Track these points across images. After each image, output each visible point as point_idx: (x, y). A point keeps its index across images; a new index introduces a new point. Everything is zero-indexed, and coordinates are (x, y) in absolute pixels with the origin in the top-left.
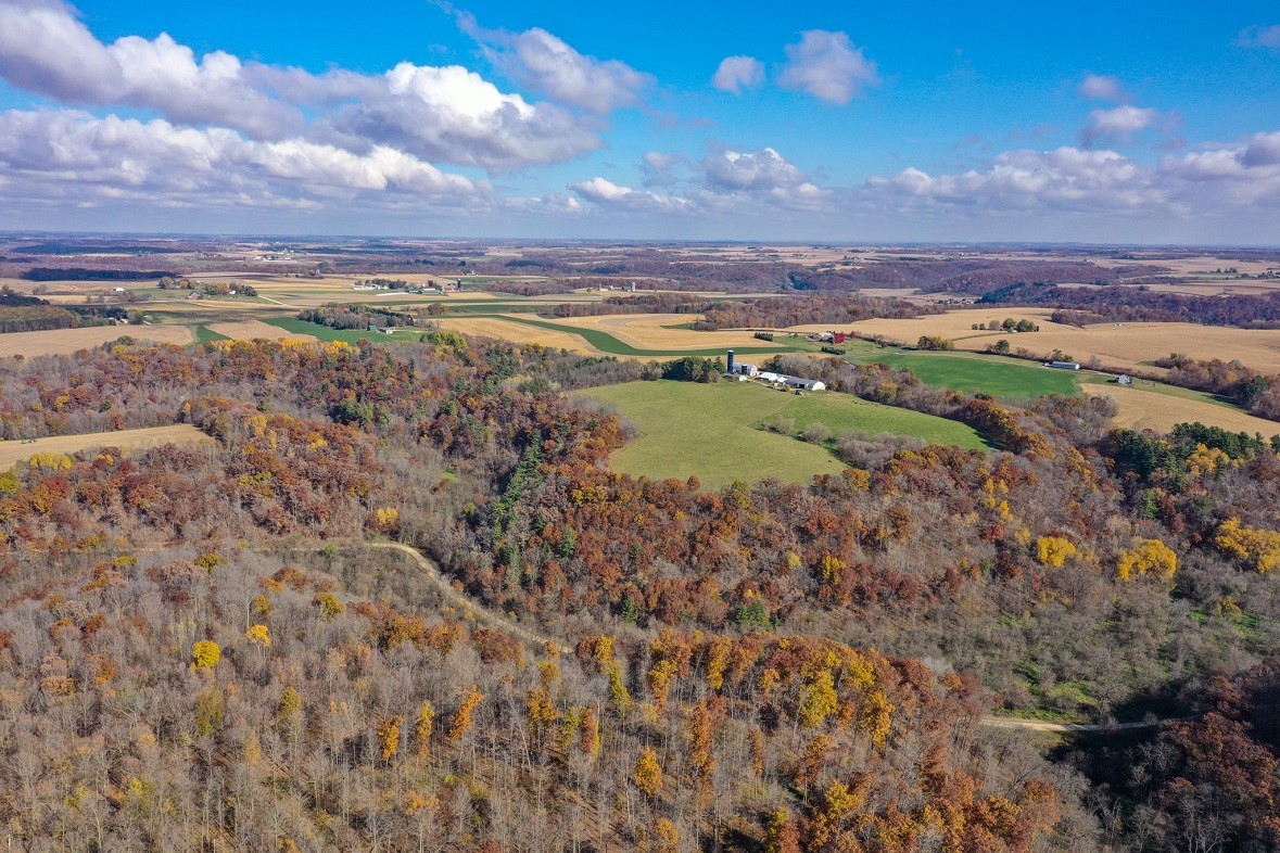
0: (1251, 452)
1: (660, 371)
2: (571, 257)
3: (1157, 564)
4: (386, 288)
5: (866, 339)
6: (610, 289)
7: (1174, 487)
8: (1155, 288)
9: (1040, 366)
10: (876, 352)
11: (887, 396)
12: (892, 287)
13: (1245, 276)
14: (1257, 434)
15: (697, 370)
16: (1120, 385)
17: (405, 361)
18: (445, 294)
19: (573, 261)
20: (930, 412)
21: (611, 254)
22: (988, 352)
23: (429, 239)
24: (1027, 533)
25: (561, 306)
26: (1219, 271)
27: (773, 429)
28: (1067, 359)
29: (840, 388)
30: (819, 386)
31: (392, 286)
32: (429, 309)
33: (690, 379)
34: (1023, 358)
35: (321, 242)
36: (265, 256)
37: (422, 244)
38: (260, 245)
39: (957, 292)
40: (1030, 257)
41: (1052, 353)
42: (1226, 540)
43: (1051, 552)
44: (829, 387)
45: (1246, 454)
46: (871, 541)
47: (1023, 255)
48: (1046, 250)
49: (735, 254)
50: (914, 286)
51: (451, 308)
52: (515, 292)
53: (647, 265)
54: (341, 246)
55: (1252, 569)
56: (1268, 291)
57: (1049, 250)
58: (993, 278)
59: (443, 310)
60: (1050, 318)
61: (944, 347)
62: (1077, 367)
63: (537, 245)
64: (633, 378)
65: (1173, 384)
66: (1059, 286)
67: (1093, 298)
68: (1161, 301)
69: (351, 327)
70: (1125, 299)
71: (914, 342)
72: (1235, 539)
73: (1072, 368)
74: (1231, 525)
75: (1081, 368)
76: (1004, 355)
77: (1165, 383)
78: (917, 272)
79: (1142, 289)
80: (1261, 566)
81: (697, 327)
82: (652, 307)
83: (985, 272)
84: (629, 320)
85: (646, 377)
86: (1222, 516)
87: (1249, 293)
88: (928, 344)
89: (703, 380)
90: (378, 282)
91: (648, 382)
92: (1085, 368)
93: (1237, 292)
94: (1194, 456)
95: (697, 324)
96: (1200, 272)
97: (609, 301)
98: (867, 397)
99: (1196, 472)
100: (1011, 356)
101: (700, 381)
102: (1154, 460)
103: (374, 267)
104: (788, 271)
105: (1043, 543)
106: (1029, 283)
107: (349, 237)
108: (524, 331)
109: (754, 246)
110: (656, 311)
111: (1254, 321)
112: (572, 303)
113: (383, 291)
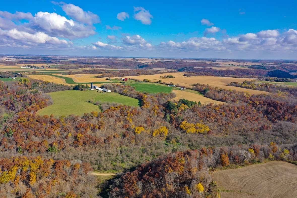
0: (193, 105)
1: (72, 88)
2: (88, 60)
3: (163, 132)
4: (29, 67)
5: (133, 80)
6: (88, 68)
7: (175, 114)
8: (214, 68)
9: (167, 86)
10: (134, 82)
11: (124, 93)
12: (161, 68)
13: (234, 66)
14: (195, 101)
15: (80, 88)
16: (181, 90)
17: (6, 86)
18: (45, 69)
19: (89, 61)
20: (132, 97)
21: (99, 60)
22: (157, 83)
23: (57, 56)
24: (134, 126)
25: (70, 72)
26: (230, 64)
27: (89, 102)
28: (173, 84)
29: (115, 91)
30: (109, 91)
31: (31, 67)
32: (32, 73)
33: (79, 90)
34: (164, 84)
35: (27, 56)
36: (7, 59)
37: (55, 57)
38: (11, 57)
39: (174, 69)
40: (194, 61)
41: (170, 83)
42: (181, 126)
43: (138, 130)
44: (112, 91)
45: (192, 106)
46: (93, 129)
47: (193, 61)
48: (198, 60)
49: (128, 60)
50: (166, 68)
51: (40, 72)
52: (64, 68)
53: (105, 62)
54: (32, 57)
55: (185, 132)
56: (235, 69)
57: (199, 60)
58: (182, 66)
59: (36, 73)
60: (184, 75)
61: (149, 82)
62: (174, 86)
63: (83, 58)
64: (66, 90)
65: (193, 90)
66: (194, 67)
67: (200, 70)
68: (213, 71)
69: (4, 77)
70: (206, 70)
71: (142, 81)
72: (183, 125)
73: (173, 86)
74: (184, 123)
75: (175, 86)
76: (160, 83)
77: (192, 89)
78: (167, 64)
79: (211, 68)
80: (187, 132)
81: (98, 77)
82: (93, 72)
83: (180, 64)
84: (83, 75)
85: (69, 89)
86: (183, 120)
87: (231, 69)
88: (145, 81)
89: (82, 90)
90: (28, 66)
91: (69, 90)
92: (176, 86)
93: (230, 69)
94: (181, 107)
95: (98, 76)
96: (226, 65)
97: (84, 71)
98: (120, 94)
99: (180, 110)
100: (162, 83)
101: (81, 90)
102: (172, 108)
103: (26, 62)
104: (138, 64)
105: (137, 128)
106: (188, 67)
107: (36, 55)
108: (52, 78)
109: (134, 58)
110: (94, 73)
111: (225, 75)
112: (72, 71)
113: (29, 68)
